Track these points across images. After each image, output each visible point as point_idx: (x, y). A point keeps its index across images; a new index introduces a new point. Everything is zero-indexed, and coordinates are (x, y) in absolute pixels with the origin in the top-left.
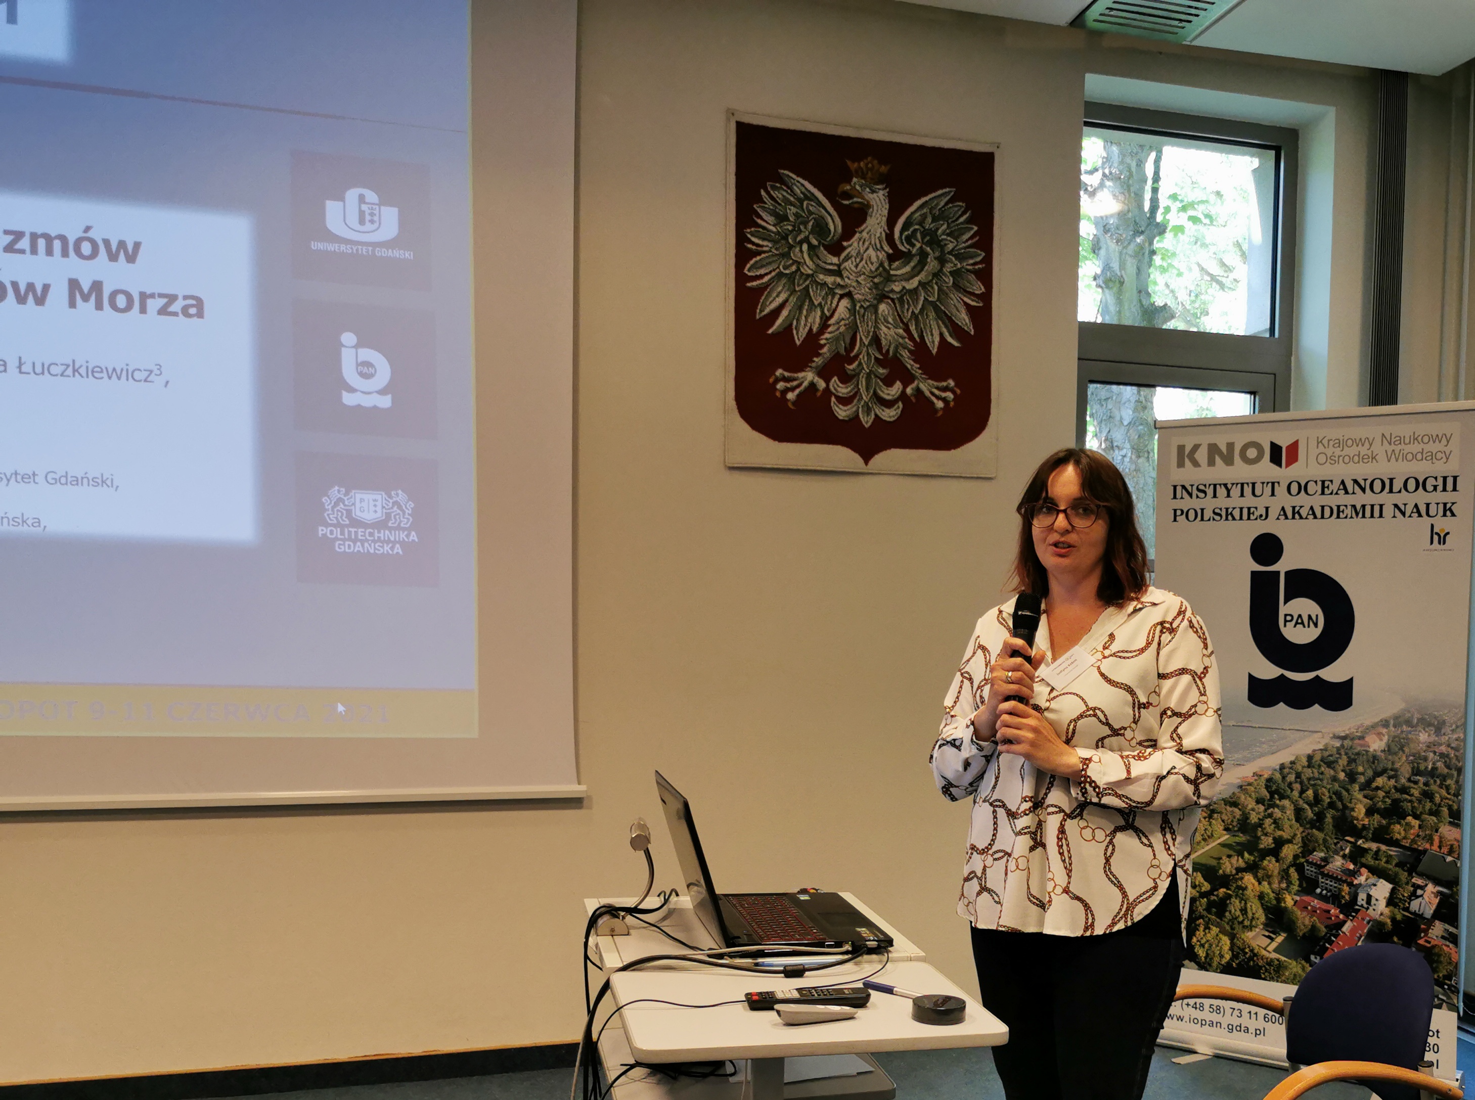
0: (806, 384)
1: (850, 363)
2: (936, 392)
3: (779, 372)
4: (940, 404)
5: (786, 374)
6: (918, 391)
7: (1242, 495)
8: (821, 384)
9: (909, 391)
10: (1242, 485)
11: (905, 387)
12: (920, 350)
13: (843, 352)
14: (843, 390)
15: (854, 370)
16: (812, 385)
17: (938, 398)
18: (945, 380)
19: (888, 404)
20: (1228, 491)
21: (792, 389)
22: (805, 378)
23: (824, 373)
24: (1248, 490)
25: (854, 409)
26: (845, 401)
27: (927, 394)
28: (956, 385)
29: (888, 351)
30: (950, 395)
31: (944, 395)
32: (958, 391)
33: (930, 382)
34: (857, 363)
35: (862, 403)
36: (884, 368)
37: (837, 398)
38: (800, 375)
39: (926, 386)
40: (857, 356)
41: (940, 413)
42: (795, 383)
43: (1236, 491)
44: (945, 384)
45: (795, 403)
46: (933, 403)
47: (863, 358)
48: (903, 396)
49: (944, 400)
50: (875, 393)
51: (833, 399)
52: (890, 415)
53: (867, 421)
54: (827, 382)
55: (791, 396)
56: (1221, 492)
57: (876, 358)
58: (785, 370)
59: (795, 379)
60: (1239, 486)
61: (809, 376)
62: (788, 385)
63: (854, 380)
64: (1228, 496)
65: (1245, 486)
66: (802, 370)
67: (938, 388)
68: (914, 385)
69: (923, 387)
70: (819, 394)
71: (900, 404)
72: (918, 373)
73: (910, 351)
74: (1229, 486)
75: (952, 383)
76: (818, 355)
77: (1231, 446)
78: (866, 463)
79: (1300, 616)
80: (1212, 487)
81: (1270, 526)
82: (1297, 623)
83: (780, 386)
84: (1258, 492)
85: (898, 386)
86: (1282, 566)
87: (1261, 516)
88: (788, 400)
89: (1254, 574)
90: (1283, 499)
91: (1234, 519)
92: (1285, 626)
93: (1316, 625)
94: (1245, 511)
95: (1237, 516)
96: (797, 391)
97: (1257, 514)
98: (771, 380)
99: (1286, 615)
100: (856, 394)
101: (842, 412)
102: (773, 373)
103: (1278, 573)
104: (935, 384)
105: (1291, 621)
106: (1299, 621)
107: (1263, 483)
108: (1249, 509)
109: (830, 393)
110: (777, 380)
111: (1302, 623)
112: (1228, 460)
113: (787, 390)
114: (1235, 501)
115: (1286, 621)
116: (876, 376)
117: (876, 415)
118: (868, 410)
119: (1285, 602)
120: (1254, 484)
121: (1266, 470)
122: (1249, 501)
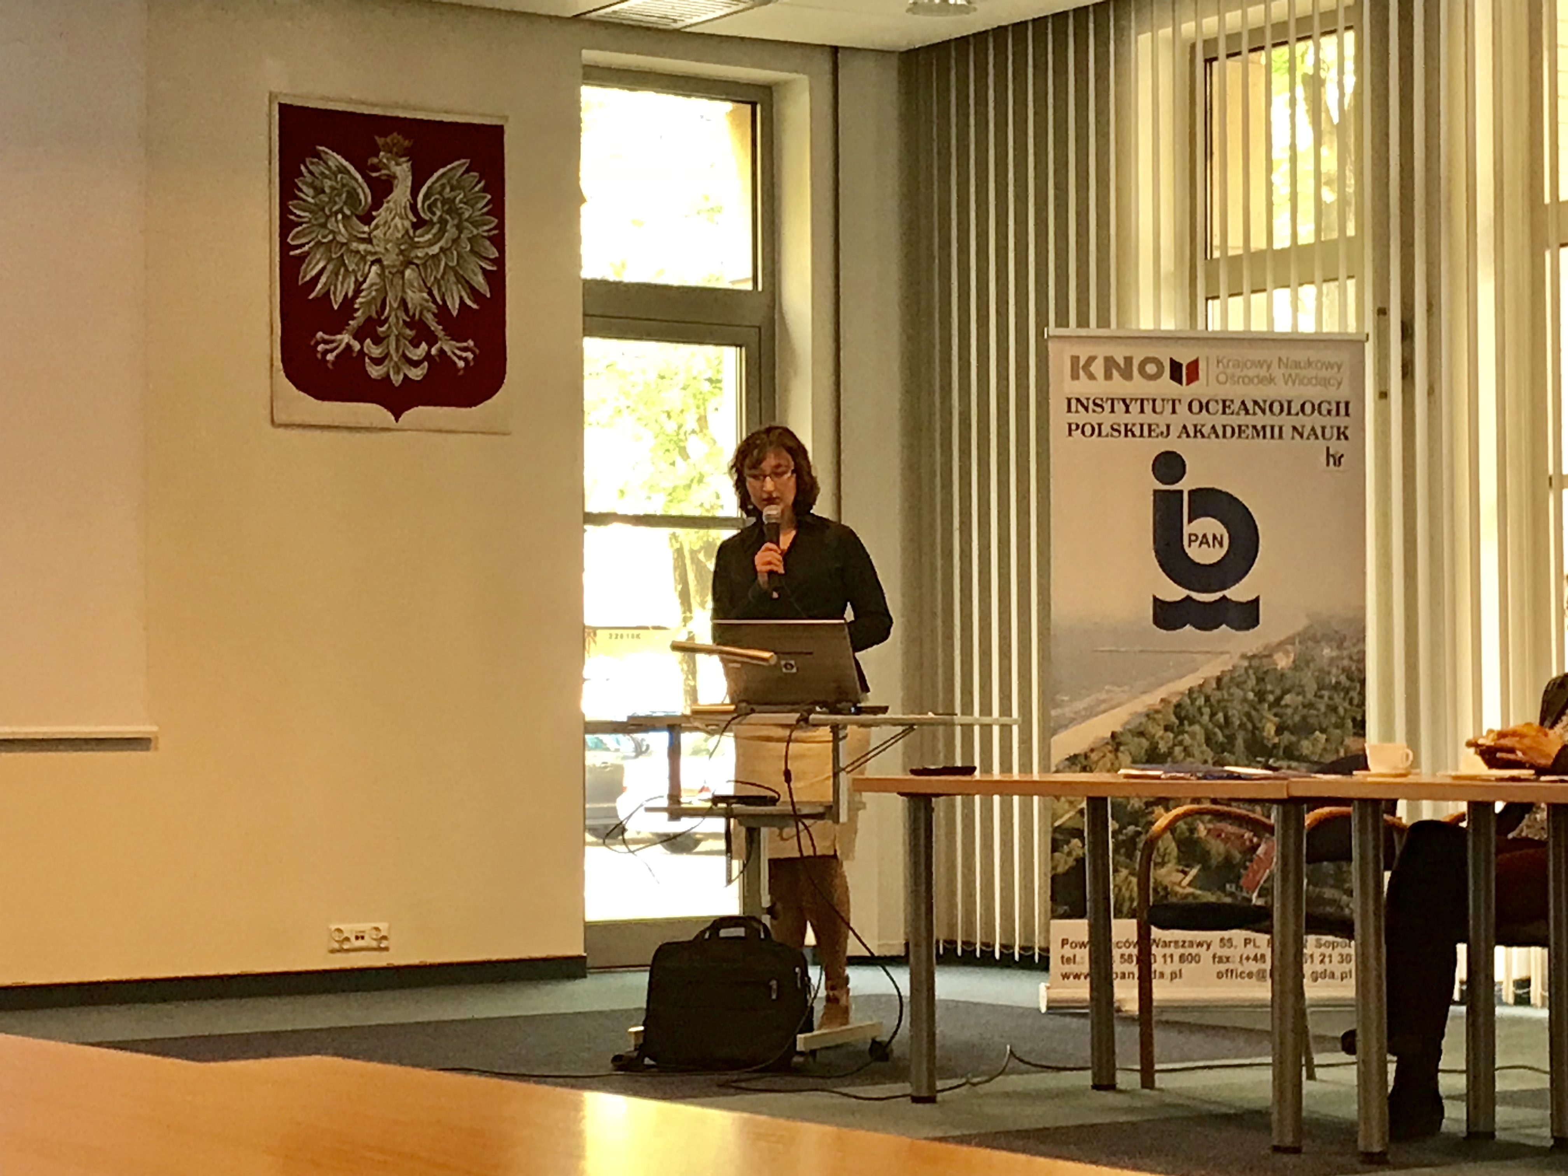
0: (343, 346)
1: (381, 326)
2: (458, 352)
3: (320, 334)
4: (461, 364)
5: (326, 337)
6: (441, 351)
7: (1142, 411)
8: (357, 346)
9: (434, 351)
10: (1142, 401)
11: (430, 346)
12: (442, 313)
13: (374, 315)
14: (376, 351)
15: (383, 332)
16: (349, 346)
17: (460, 358)
18: (466, 341)
19: (416, 364)
20: (1127, 407)
21: (332, 351)
22: (341, 341)
23: (359, 336)
24: (1148, 407)
25: (385, 369)
26: (378, 362)
27: (449, 353)
28: (475, 345)
29: (414, 315)
30: (470, 355)
31: (464, 355)
32: (477, 351)
33: (454, 343)
34: (386, 326)
35: (392, 364)
36: (411, 329)
37: (371, 358)
38: (339, 337)
39: (449, 346)
40: (387, 319)
41: (461, 373)
42: (334, 345)
43: (1135, 407)
44: (465, 344)
45: (334, 363)
46: (455, 363)
47: (392, 319)
48: (428, 356)
49: (465, 359)
50: (404, 355)
51: (367, 360)
52: (416, 374)
53: (397, 380)
54: (362, 344)
55: (330, 357)
56: (1120, 407)
57: (404, 321)
58: (324, 332)
59: (332, 342)
60: (1139, 402)
61: (345, 338)
62: (328, 347)
63: (385, 342)
64: (1127, 411)
65: (1145, 402)
66: (340, 333)
67: (459, 349)
68: (438, 345)
69: (446, 348)
70: (355, 355)
71: (426, 364)
72: (440, 334)
73: (434, 314)
74: (1128, 402)
75: (471, 343)
76: (353, 318)
77: (1128, 360)
78: (397, 420)
79: (1204, 536)
80: (1109, 402)
81: (1172, 444)
82: (1201, 543)
83: (320, 348)
84: (1158, 410)
85: (424, 346)
86: (1185, 485)
87: (1162, 433)
88: (327, 361)
89: (1156, 492)
90: (1184, 416)
91: (1134, 435)
92: (1190, 545)
93: (1221, 544)
94: (1146, 428)
95: (1138, 433)
96: (335, 353)
97: (1158, 431)
98: (312, 343)
99: (1190, 535)
100: (387, 355)
101: (375, 372)
102: (314, 335)
103: (1181, 492)
104: (459, 345)
105: (1195, 541)
106: (1204, 540)
107: (1163, 400)
108: (1150, 426)
109: (365, 354)
110: (318, 343)
111: (1207, 543)
112: (1127, 375)
113: (326, 352)
114: (1134, 417)
115: (1190, 541)
116: (405, 338)
117: (405, 376)
118: (397, 372)
119: (1190, 521)
120: (1154, 401)
121: (1166, 386)
122: (1149, 417)
